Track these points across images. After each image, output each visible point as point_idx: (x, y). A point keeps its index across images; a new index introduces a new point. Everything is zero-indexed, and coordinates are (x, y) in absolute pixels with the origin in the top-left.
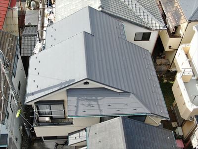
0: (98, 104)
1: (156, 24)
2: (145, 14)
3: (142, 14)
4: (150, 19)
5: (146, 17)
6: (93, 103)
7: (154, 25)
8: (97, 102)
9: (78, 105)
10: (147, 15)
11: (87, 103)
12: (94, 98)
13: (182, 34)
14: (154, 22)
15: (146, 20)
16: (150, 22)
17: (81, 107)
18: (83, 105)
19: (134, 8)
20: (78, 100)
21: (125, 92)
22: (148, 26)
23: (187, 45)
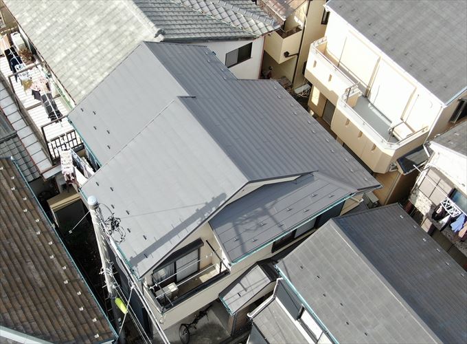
0: (271, 217)
1: (258, 25)
2: (231, 13)
3: (224, 14)
4: (243, 20)
5: (234, 17)
6: (261, 219)
7: (255, 27)
8: (269, 214)
9: (239, 235)
10: (236, 14)
11: (252, 225)
12: (259, 209)
13: (302, 25)
14: (252, 21)
15: (237, 22)
16: (247, 25)
17: (245, 236)
18: (247, 230)
19: (206, 9)
20: (235, 226)
21: (302, 175)
22: (247, 35)
23: (320, 41)
